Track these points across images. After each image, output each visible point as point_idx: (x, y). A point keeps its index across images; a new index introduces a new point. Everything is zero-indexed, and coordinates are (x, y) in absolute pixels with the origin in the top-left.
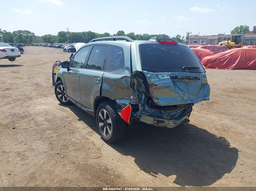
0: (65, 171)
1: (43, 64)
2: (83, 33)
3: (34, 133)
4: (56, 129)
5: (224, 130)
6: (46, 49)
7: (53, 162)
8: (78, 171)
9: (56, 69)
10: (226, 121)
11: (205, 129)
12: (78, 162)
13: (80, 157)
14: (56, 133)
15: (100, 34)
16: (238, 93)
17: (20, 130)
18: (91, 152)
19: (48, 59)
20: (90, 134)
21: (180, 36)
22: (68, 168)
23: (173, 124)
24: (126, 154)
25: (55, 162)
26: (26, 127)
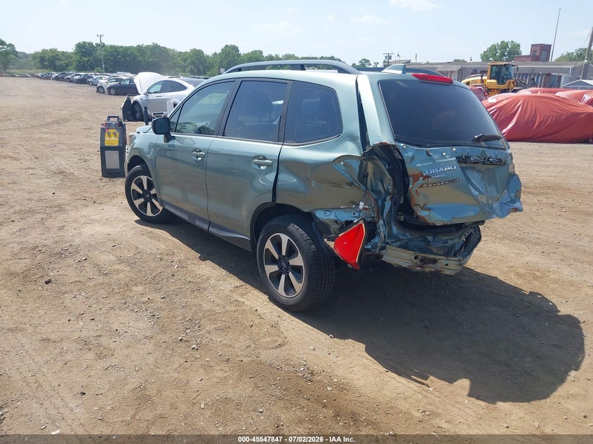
0: (215, 380)
1: (57, 122)
2: (140, 48)
3: (102, 293)
4: (155, 282)
5: (536, 278)
6: (47, 84)
7: (177, 361)
8: (246, 380)
9: (109, 135)
10: (532, 258)
11: (494, 276)
12: (238, 359)
13: (237, 345)
14: (158, 290)
15: (181, 53)
16: (532, 193)
17: (64, 285)
18: (258, 334)
19: (63, 112)
20: (241, 290)
21: (368, 61)
22: (220, 374)
23: (457, 265)
24: (342, 335)
25: (182, 361)
26: (77, 279)
